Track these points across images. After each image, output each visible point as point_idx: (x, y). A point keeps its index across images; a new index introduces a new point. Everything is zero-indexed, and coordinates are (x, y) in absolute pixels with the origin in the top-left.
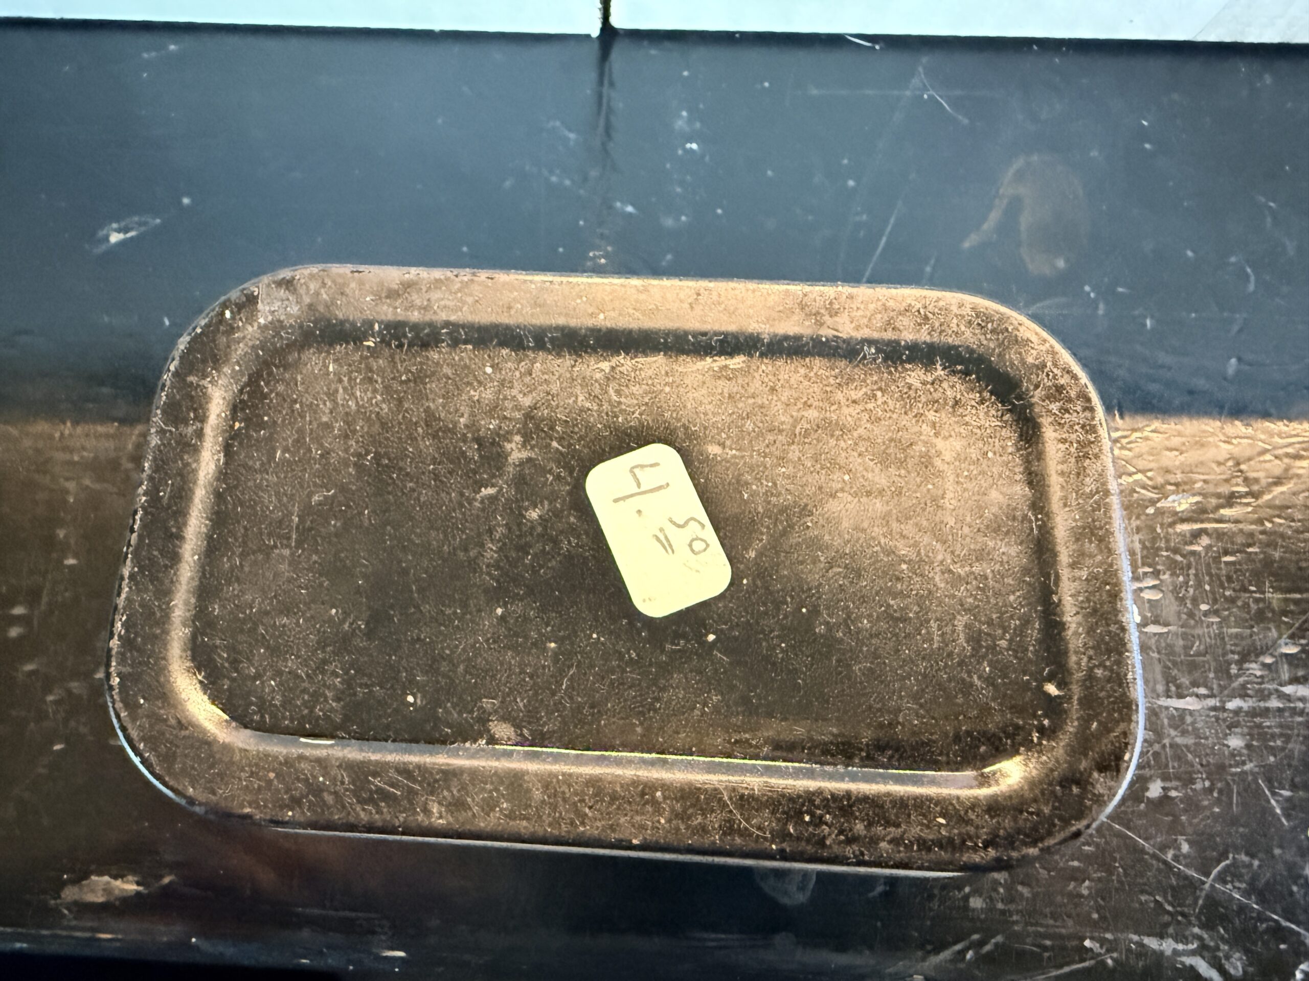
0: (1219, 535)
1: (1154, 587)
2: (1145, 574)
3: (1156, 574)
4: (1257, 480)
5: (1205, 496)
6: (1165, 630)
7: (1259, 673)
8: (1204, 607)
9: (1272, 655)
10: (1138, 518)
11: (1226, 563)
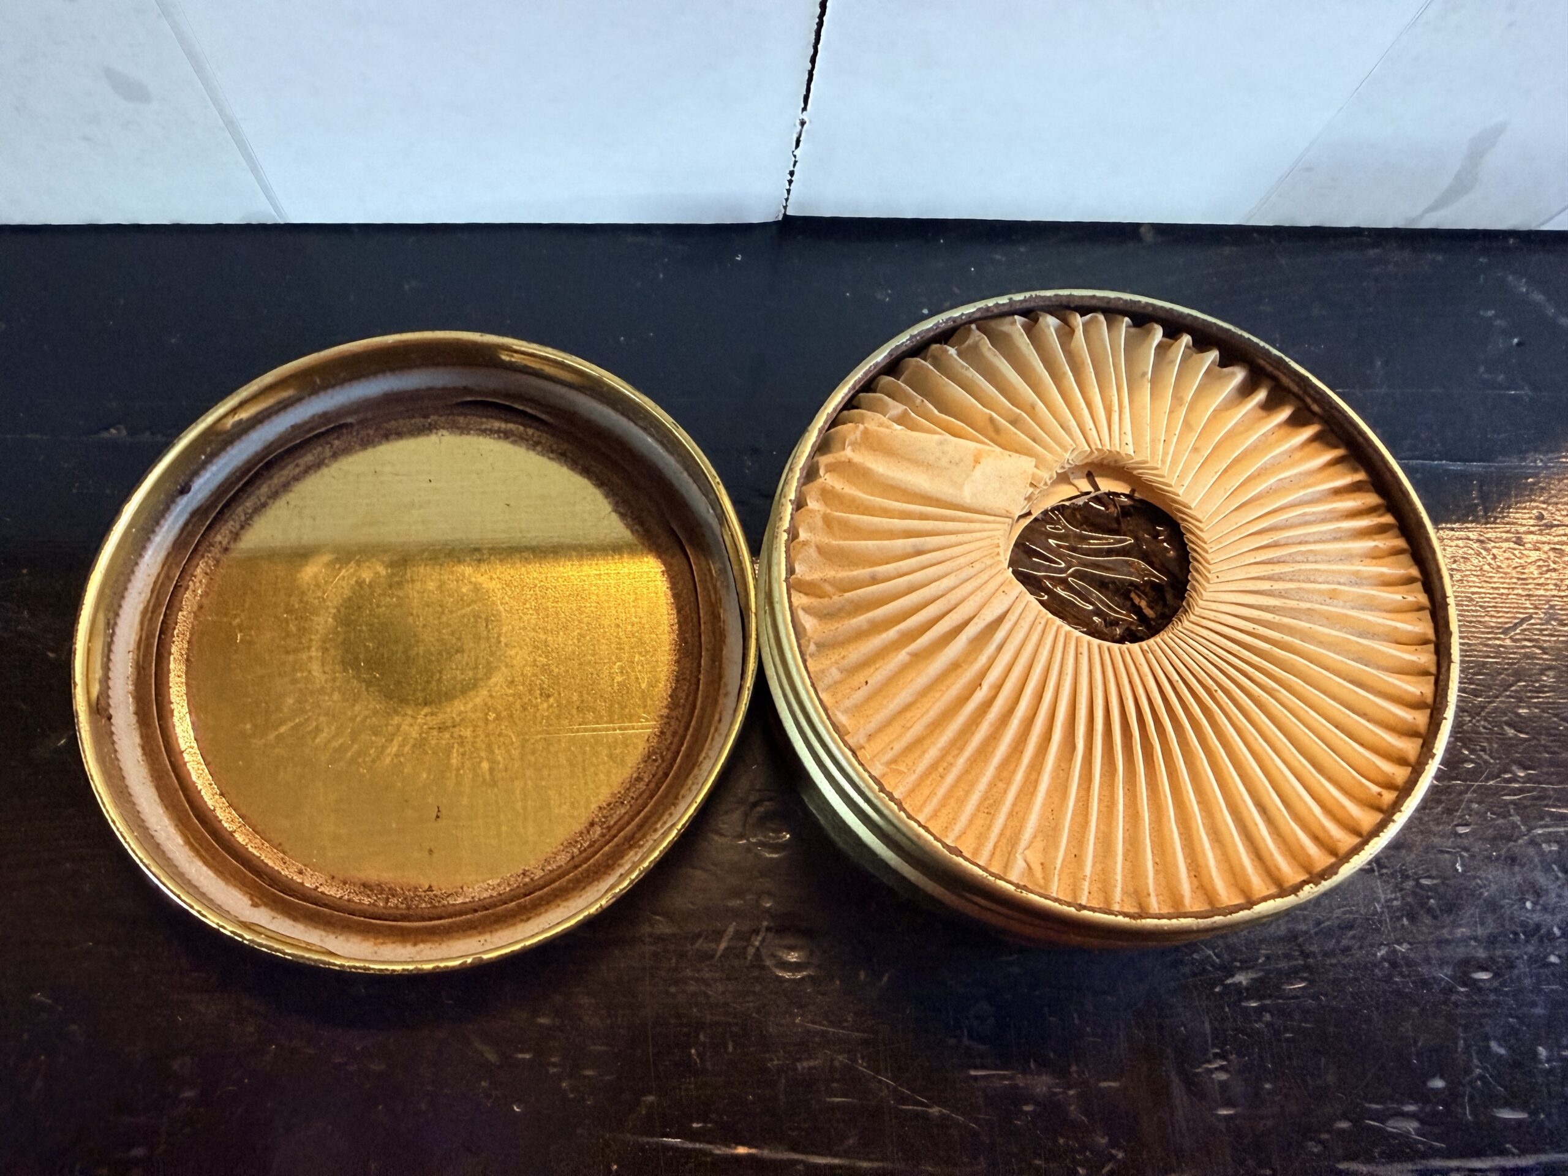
0: (1282, 1012)
1: (1222, 1068)
2: (1216, 1055)
3: (1223, 1056)
4: (1312, 954)
5: (1268, 972)
6: (1231, 1112)
7: (1316, 1150)
8: (1268, 1086)
9: (1329, 1132)
10: (1208, 998)
11: (1287, 1040)
